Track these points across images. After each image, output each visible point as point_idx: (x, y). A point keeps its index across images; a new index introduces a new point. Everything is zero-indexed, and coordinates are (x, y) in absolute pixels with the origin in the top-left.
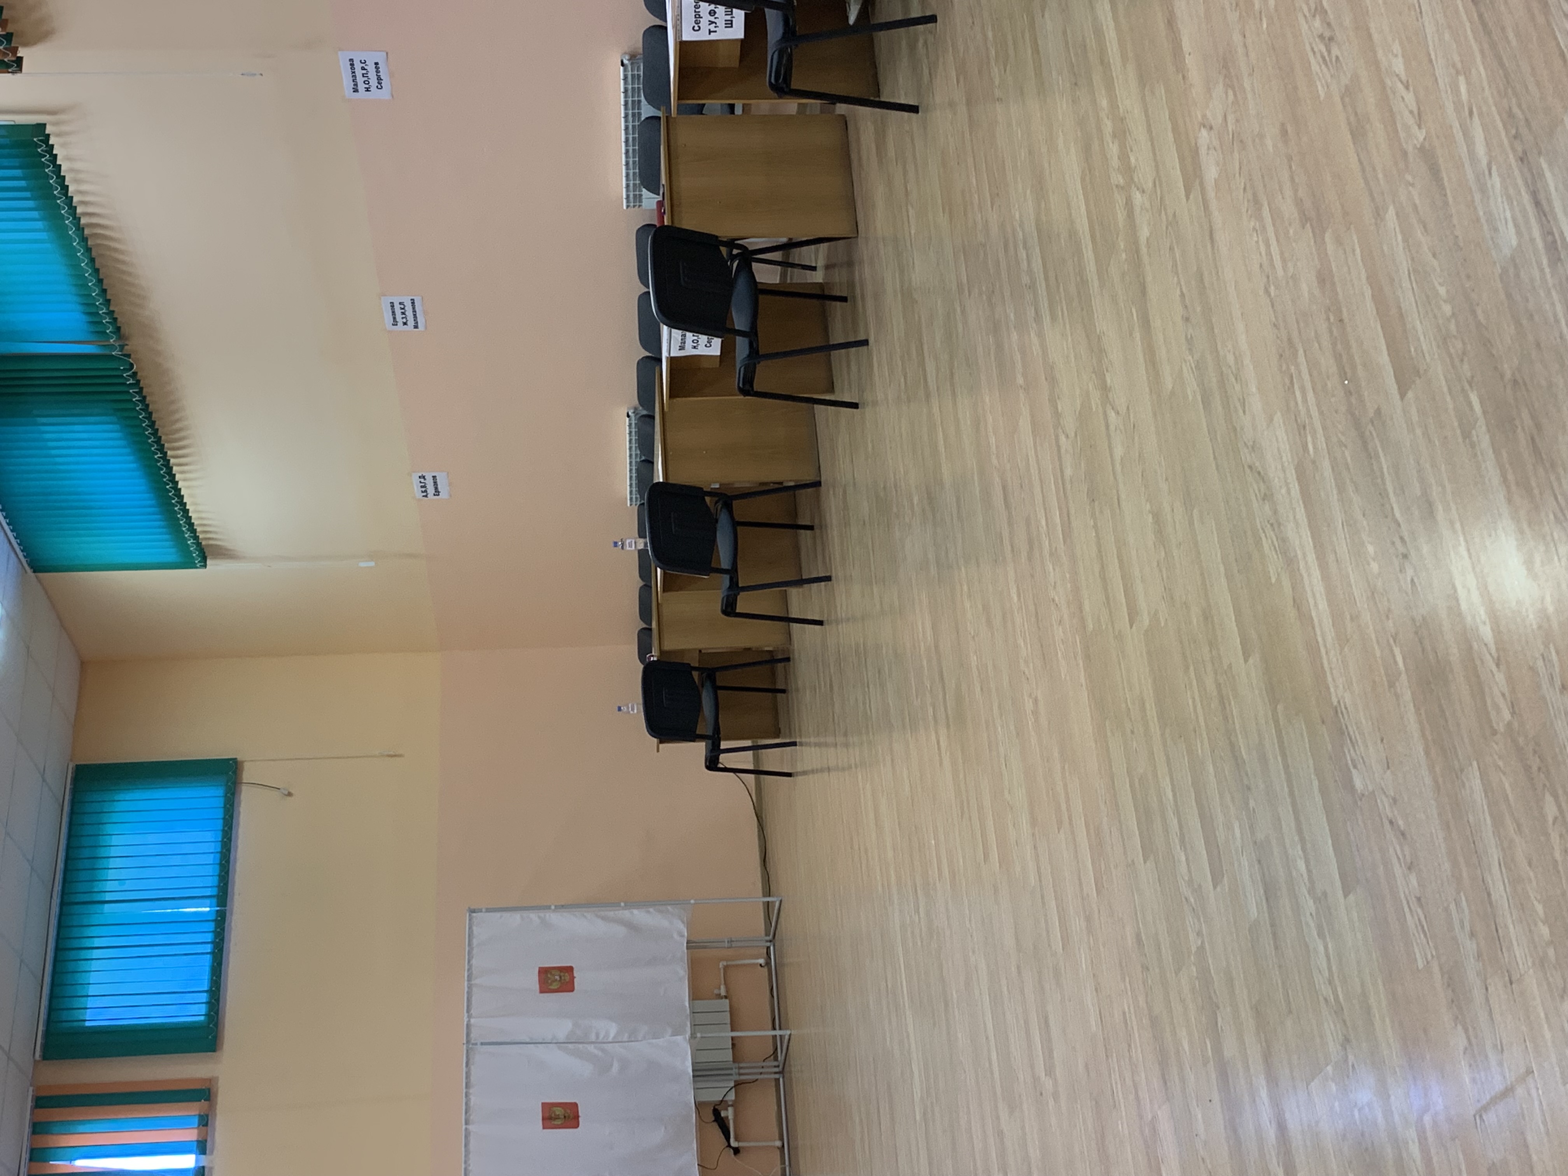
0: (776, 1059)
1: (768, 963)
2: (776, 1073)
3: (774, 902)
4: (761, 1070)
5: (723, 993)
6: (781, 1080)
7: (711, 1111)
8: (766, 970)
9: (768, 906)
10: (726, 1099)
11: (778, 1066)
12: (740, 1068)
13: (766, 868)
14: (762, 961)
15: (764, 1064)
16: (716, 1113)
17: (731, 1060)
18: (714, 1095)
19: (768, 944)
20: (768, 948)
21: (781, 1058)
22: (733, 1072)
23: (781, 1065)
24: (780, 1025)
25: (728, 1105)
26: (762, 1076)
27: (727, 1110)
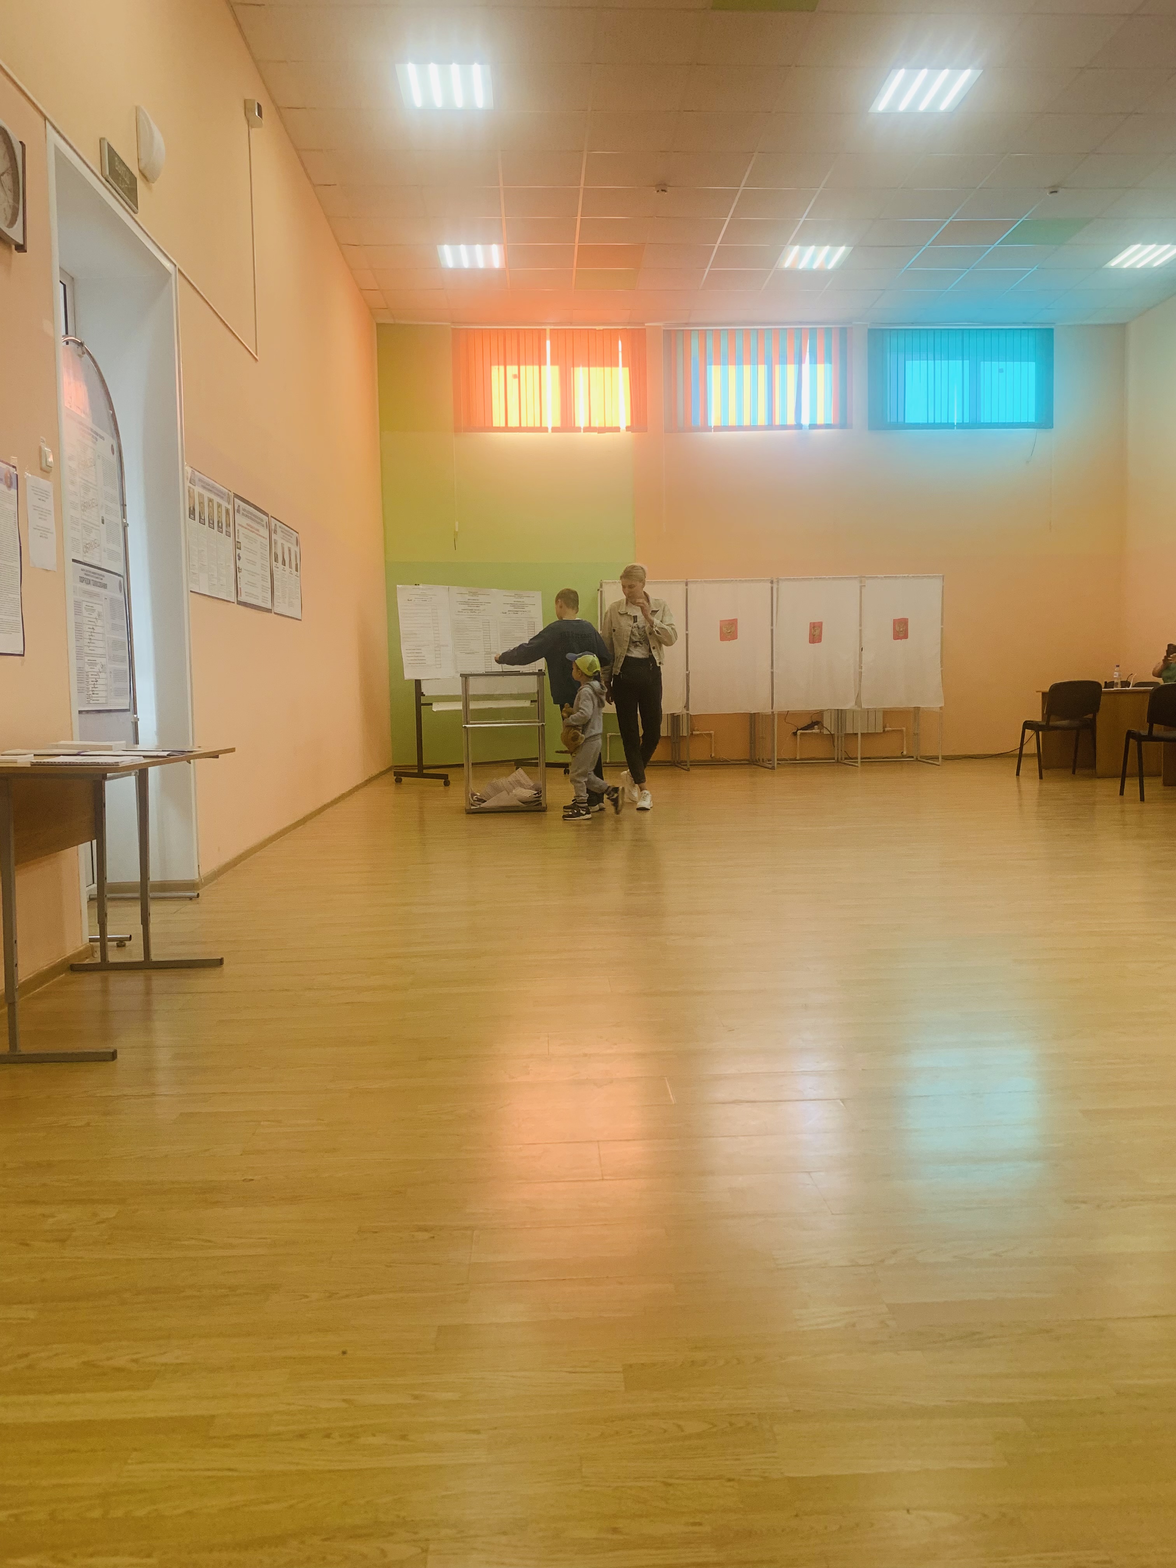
0: (846, 759)
1: (903, 757)
2: (838, 758)
3: (939, 761)
4: (840, 749)
5: (886, 729)
6: (834, 761)
7: (818, 720)
8: (900, 755)
9: (937, 758)
10: (824, 728)
11: (842, 760)
12: (841, 737)
13: (963, 758)
14: (905, 753)
15: (843, 752)
16: (817, 723)
17: (847, 733)
18: (827, 722)
19: (915, 757)
20: (913, 757)
21: (846, 761)
22: (840, 733)
23: (842, 761)
24: (863, 762)
25: (821, 730)
26: (836, 750)
27: (818, 729)
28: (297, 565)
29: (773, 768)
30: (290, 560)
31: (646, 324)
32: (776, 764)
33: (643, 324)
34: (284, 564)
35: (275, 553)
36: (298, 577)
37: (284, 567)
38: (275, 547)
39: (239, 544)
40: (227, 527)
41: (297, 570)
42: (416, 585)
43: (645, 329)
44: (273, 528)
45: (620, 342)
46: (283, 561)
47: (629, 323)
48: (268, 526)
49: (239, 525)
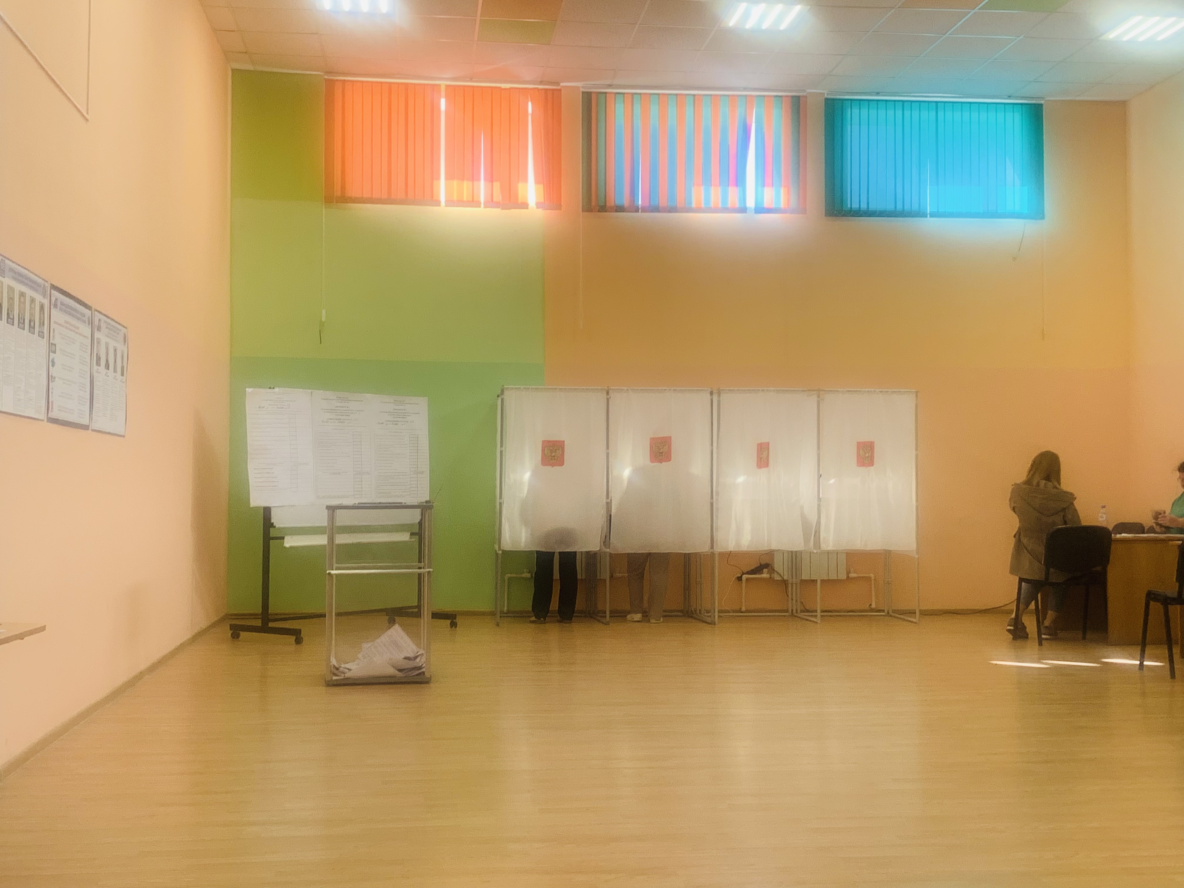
0: (802, 611)
1: (872, 610)
2: (792, 610)
3: (915, 618)
4: (794, 599)
5: (852, 575)
6: (788, 614)
7: (768, 562)
8: (867, 607)
9: (912, 613)
10: (775, 573)
11: (797, 612)
12: (796, 585)
13: (944, 613)
14: (873, 606)
15: (799, 603)
16: (767, 566)
17: (803, 579)
18: (778, 565)
19: (886, 611)
20: (884, 611)
21: (802, 615)
22: (794, 580)
23: (797, 615)
24: (824, 616)
25: (771, 574)
26: (790, 600)
27: (767, 574)
28: (123, 368)
29: (713, 623)
30: (115, 362)
31: (561, 84)
32: (716, 617)
33: (558, 84)
34: (107, 367)
35: (97, 354)
36: (124, 382)
37: (108, 371)
38: (97, 347)
39: (54, 347)
40: (40, 326)
41: (122, 375)
42: (270, 388)
43: (560, 90)
44: (96, 323)
45: (530, 104)
46: (106, 363)
47: (541, 83)
48: (91, 323)
49: (55, 323)
